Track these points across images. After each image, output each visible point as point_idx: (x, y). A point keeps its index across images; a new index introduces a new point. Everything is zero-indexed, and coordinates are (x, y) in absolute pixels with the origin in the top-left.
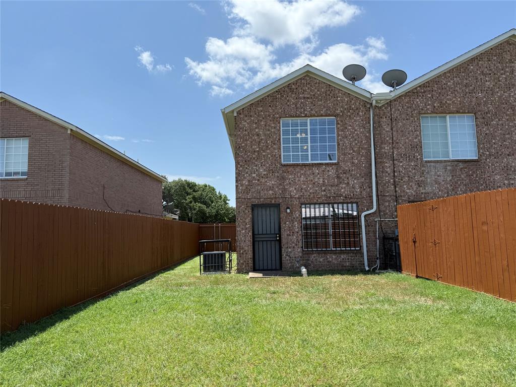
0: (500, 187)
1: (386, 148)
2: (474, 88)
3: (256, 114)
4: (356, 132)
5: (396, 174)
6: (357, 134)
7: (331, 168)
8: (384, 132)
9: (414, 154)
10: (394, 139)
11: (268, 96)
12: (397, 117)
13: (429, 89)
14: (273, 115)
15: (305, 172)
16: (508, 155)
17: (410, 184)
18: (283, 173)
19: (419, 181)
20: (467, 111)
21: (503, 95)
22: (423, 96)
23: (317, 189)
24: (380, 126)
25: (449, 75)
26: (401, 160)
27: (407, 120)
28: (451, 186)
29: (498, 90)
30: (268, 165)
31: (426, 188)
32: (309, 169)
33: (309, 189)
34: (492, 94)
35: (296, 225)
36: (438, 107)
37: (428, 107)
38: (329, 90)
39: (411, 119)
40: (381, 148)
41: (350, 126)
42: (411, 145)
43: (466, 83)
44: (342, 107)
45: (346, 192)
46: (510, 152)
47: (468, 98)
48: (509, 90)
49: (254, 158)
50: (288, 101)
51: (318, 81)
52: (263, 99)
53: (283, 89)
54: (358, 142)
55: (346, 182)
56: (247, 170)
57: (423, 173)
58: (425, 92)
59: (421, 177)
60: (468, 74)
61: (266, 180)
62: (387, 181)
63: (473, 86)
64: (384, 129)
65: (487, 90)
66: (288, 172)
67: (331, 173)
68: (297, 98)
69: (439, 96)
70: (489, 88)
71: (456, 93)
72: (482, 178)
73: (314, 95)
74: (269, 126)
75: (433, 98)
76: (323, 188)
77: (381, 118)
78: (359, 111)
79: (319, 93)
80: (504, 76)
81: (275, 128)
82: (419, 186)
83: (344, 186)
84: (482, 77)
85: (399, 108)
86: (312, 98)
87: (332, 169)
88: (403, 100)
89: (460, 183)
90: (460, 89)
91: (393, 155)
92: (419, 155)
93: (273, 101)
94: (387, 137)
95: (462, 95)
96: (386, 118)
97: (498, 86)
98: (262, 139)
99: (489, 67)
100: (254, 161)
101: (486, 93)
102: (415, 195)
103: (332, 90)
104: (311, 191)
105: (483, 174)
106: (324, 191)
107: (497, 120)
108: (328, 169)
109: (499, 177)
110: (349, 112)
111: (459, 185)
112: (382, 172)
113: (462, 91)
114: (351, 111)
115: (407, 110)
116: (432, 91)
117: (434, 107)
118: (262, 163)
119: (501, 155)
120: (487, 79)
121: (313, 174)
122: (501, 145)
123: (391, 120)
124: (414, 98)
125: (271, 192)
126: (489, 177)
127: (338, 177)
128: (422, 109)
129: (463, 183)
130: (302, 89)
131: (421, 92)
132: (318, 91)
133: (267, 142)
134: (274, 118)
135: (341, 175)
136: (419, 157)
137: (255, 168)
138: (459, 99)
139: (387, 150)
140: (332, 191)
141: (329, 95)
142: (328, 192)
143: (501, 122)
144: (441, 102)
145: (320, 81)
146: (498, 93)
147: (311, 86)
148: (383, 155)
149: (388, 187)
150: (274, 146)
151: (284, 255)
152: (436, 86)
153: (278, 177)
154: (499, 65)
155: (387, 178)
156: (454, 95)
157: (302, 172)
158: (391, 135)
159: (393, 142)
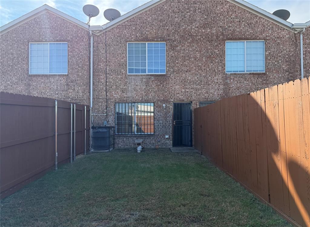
0: (178, 94)
1: (102, 65)
2: (166, 23)
3: (11, 39)
4: (81, 54)
5: (107, 84)
7: (62, 78)
8: (100, 53)
9: (121, 70)
10: (108, 59)
11: (20, 27)
12: (110, 44)
13: (134, 23)
14: (23, 40)
15: (44, 80)
16: (186, 72)
17: (117, 91)
18: (29, 81)
19: (123, 89)
20: (159, 40)
21: (187, 28)
22: (129, 28)
23: (52, 93)
24: (98, 49)
25: (149, 13)
27: (117, 45)
28: (145, 92)
29: (183, 24)
30: (18, 75)
31: (128, 94)
32: (48, 79)
33: (47, 92)
34: (179, 27)
36: (140, 36)
37: (132, 36)
38: (63, 23)
39: (120, 45)
40: (98, 65)
41: (77, 49)
42: (119, 63)
43: (161, 19)
44: (72, 35)
45: (72, 96)
46: (188, 70)
47: (161, 30)
48: (192, 24)
49: (9, 70)
50: (34, 30)
51: (55, 17)
52: (16, 28)
53: (31, 21)
54: (82, 61)
55: (73, 88)
56: (3, 79)
57: (126, 83)
58: (130, 25)
59: (124, 86)
60: (163, 12)
61: (17, 86)
62: (101, 88)
63: (165, 21)
64: (101, 52)
65: (175, 24)
66: (32, 80)
67: (62, 82)
68: (40, 28)
69: (141, 28)
70: (177, 22)
71: (153, 26)
72: (166, 87)
73: (52, 26)
74: (20, 48)
75: (136, 30)
76: (57, 92)
77: (99, 43)
78: (83, 38)
79: (55, 25)
80: (189, 14)
81: (24, 49)
82: (123, 92)
83: (71, 91)
84: (173, 14)
85: (112, 37)
86: (51, 28)
87: (64, 79)
88: (115, 31)
89: (151, 91)
90: (156, 23)
91: (106, 70)
92: (124, 70)
93: (23, 30)
94: (103, 57)
95: (157, 28)
97: (183, 21)
98: (15, 57)
99: (179, 7)
100: (9, 72)
101: (175, 26)
102: (119, 98)
103: (65, 23)
104: (48, 94)
105: (168, 85)
106: (57, 94)
107: (181, 46)
108: (61, 79)
109: (178, 87)
110: (77, 39)
111: (151, 92)
112: (98, 82)
113: (158, 25)
114: (78, 38)
115: (117, 39)
116: (136, 25)
117: (137, 36)
118: (14, 74)
119: (181, 71)
120: (176, 16)
121: (50, 82)
122: (182, 65)
123: (106, 45)
124: (123, 30)
126: (171, 86)
127: (67, 85)
128: (128, 38)
129: (153, 90)
130: (44, 22)
131: (128, 25)
132: (55, 23)
133: (18, 59)
134: (24, 42)
135: (70, 84)
136: (124, 72)
137: (9, 77)
138: (155, 31)
139: (102, 66)
140: (63, 94)
141: (63, 26)
142: (60, 95)
143: (183, 48)
144: (142, 33)
145: (56, 16)
146: (183, 26)
147: (50, 20)
148: (99, 70)
149: (102, 93)
150: (23, 62)
152: (139, 21)
153: (25, 83)
154: (186, 5)
155: (101, 86)
156: (151, 28)
157: (42, 81)
158: (105, 56)
159: (106, 61)
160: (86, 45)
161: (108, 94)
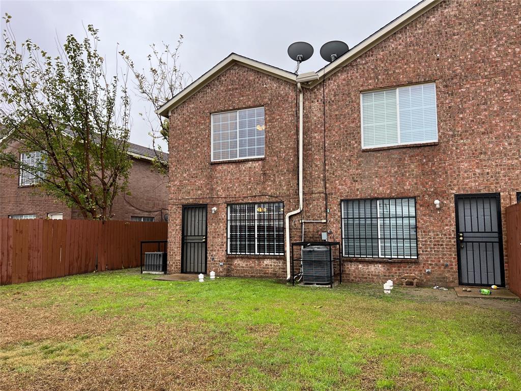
0: (468, 178)
3: (188, 111)
5: (327, 168)
6: (285, 124)
9: (350, 142)
10: (327, 125)
11: (199, 92)
12: (331, 99)
13: (372, 59)
14: (204, 111)
15: (232, 169)
17: (344, 179)
19: (354, 174)
20: (422, 81)
21: (480, 50)
22: (364, 68)
23: (243, 187)
24: (311, 112)
25: (400, 36)
26: (334, 151)
27: (343, 101)
28: (397, 179)
30: (197, 164)
32: (236, 167)
33: (235, 187)
34: (462, 51)
35: (221, 227)
37: (370, 81)
38: (258, 78)
39: (348, 99)
40: (311, 138)
41: (278, 115)
42: (346, 131)
44: (271, 94)
45: (272, 191)
46: (486, 130)
47: (426, 61)
50: (218, 94)
51: (247, 69)
52: (195, 95)
53: (213, 82)
54: (286, 133)
55: (272, 179)
56: (179, 170)
57: (360, 165)
58: (366, 63)
59: (357, 170)
60: (428, 30)
61: (196, 179)
62: (317, 176)
63: (433, 44)
64: (315, 116)
65: (454, 47)
66: (216, 170)
67: (257, 170)
68: (226, 91)
70: (457, 43)
71: (408, 57)
72: (440, 167)
73: (242, 85)
74: (200, 123)
75: (377, 68)
76: (249, 187)
77: (312, 102)
78: (288, 97)
79: (247, 82)
80: (482, 23)
81: (205, 124)
82: (354, 181)
83: (270, 183)
84: (448, 30)
85: (334, 87)
86: (240, 88)
87: (259, 165)
88: (339, 78)
89: (409, 175)
90: (414, 51)
91: (325, 144)
92: (356, 142)
94: (319, 124)
95: (416, 59)
96: (318, 101)
98: (193, 138)
100: (185, 160)
102: (348, 192)
104: (237, 190)
105: (443, 162)
108: (255, 165)
109: (466, 165)
110: (278, 99)
111: (408, 178)
113: (418, 53)
116: (377, 60)
118: (192, 162)
119: (471, 134)
120: (455, 31)
121: (240, 171)
122: (473, 121)
123: (324, 103)
125: (199, 192)
127: (264, 174)
128: (362, 85)
129: (413, 175)
130: (231, 80)
131: (362, 64)
133: (197, 140)
134: (204, 114)
135: (268, 172)
136: (355, 145)
137: (186, 167)
138: (413, 66)
139: (318, 139)
140: (258, 189)
141: (258, 83)
142: (253, 191)
143: (473, 89)
146: (471, 48)
147: (240, 75)
148: (314, 146)
149: (318, 183)
150: (204, 144)
151: (209, 258)
152: (381, 53)
153: (206, 176)
155: (316, 173)
156: (405, 61)
157: (229, 170)
158: (323, 121)
159: (325, 130)
160: (291, 107)
161: (327, 185)
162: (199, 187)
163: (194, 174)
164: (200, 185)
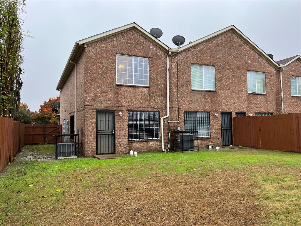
0: (224, 106)
1: (174, 80)
2: (215, 53)
3: (100, 48)
5: (179, 96)
6: (160, 70)
9: (188, 85)
10: (179, 75)
11: (108, 38)
12: (180, 63)
14: (111, 51)
15: (131, 91)
17: (185, 102)
18: (117, 90)
19: (189, 100)
20: (211, 65)
21: (227, 58)
22: (193, 53)
23: (138, 102)
24: (172, 67)
25: (205, 44)
26: (181, 88)
28: (204, 104)
29: (225, 55)
30: (107, 84)
31: (192, 105)
32: (133, 89)
33: (133, 101)
34: (223, 57)
35: (125, 124)
37: (195, 60)
38: (145, 41)
40: (172, 80)
41: (156, 65)
42: (186, 80)
43: (212, 50)
44: (152, 53)
45: (154, 105)
46: (228, 88)
47: (212, 58)
48: (229, 56)
49: (98, 79)
50: (121, 43)
52: (105, 39)
53: (118, 35)
54: (160, 75)
55: (154, 99)
57: (191, 96)
59: (190, 98)
60: (213, 45)
61: (106, 94)
62: (174, 99)
63: (215, 51)
64: (174, 70)
66: (121, 90)
67: (146, 93)
68: (126, 43)
69: (200, 54)
70: (221, 54)
72: (217, 101)
73: (137, 43)
74: (109, 58)
75: (197, 55)
76: (141, 102)
77: (172, 62)
78: (161, 57)
80: (227, 49)
81: (112, 60)
82: (189, 103)
83: (152, 101)
85: (181, 58)
86: (135, 44)
87: (146, 90)
88: (183, 54)
90: (209, 52)
91: (178, 84)
93: (111, 42)
94: (175, 74)
95: (210, 56)
96: (175, 63)
97: (224, 53)
98: (104, 66)
101: (220, 56)
102: (187, 108)
103: (147, 41)
104: (134, 103)
105: (217, 99)
107: (224, 71)
108: (144, 90)
109: (223, 101)
111: (207, 104)
112: (172, 94)
114: (157, 56)
116: (197, 51)
117: (198, 60)
118: (104, 82)
119: (225, 89)
121: (136, 92)
122: (225, 84)
123: (177, 64)
124: (188, 54)
125: (109, 102)
127: (150, 95)
128: (192, 61)
129: (209, 103)
130: (129, 37)
131: (192, 51)
132: (139, 40)
133: (107, 68)
134: (112, 53)
136: (190, 87)
137: (99, 85)
139: (175, 82)
140: (146, 104)
141: (145, 44)
142: (144, 104)
144: (201, 58)
147: (135, 36)
148: (173, 84)
149: (174, 103)
150: (112, 72)
151: (117, 143)
152: (199, 49)
153: (114, 92)
156: (206, 55)
157: (129, 91)
158: (177, 73)
159: (178, 78)
160: (163, 63)
161: (179, 104)
162: (109, 99)
163: (105, 90)
164: (109, 98)
